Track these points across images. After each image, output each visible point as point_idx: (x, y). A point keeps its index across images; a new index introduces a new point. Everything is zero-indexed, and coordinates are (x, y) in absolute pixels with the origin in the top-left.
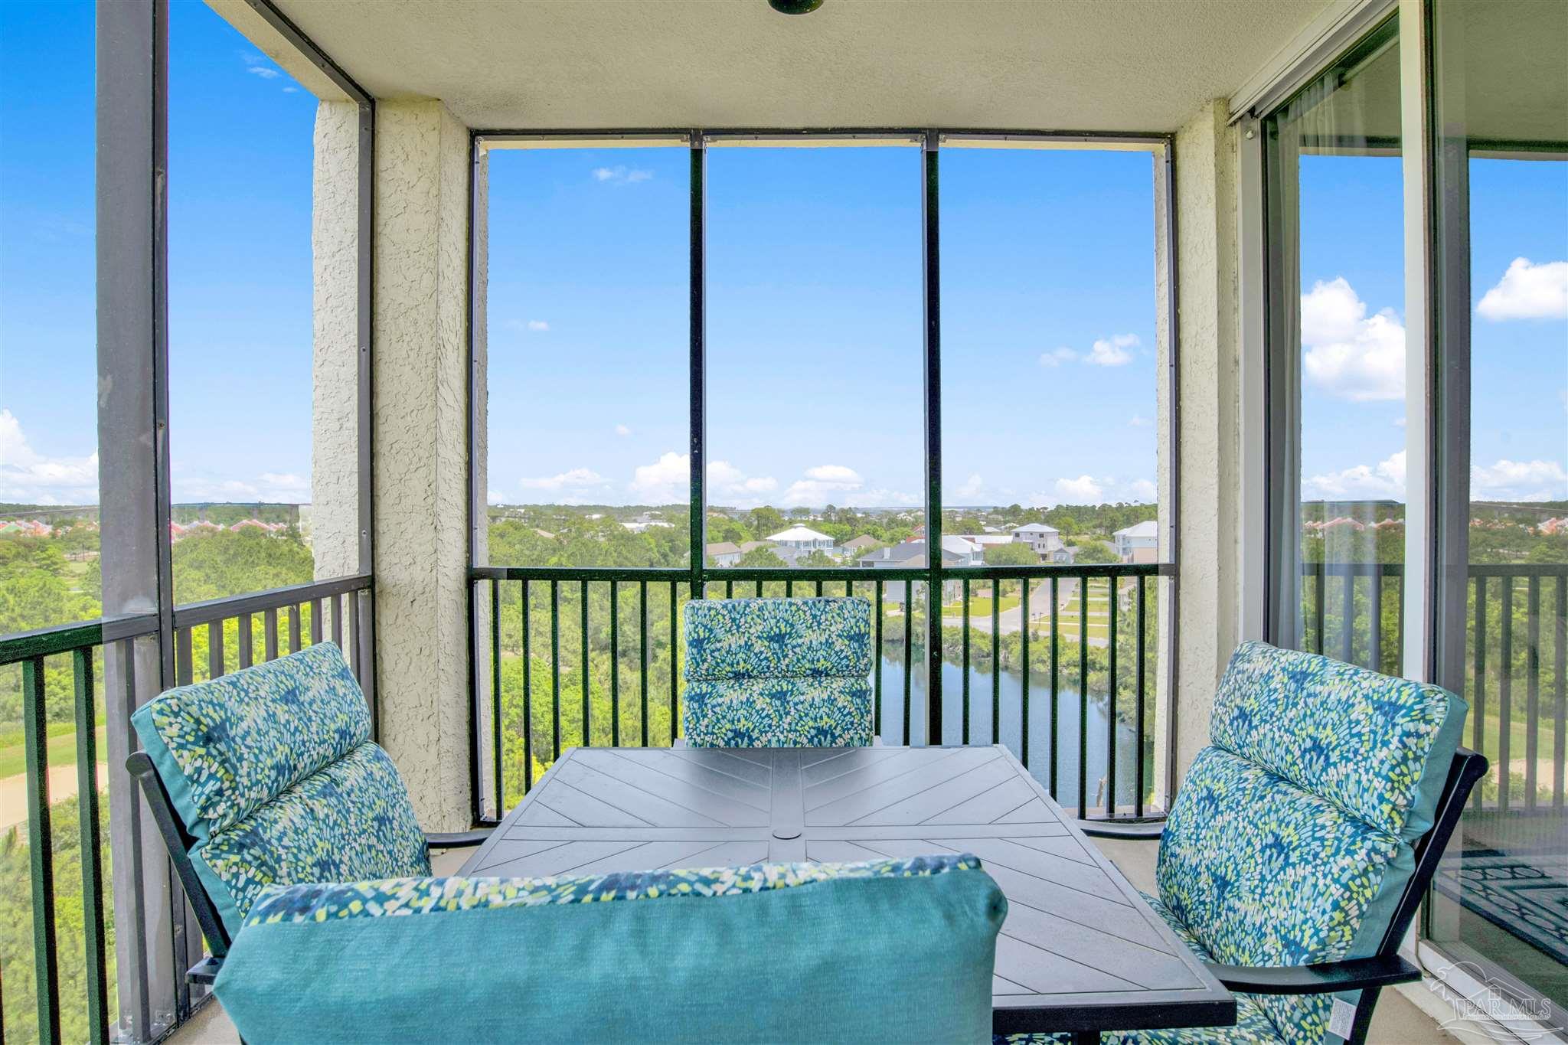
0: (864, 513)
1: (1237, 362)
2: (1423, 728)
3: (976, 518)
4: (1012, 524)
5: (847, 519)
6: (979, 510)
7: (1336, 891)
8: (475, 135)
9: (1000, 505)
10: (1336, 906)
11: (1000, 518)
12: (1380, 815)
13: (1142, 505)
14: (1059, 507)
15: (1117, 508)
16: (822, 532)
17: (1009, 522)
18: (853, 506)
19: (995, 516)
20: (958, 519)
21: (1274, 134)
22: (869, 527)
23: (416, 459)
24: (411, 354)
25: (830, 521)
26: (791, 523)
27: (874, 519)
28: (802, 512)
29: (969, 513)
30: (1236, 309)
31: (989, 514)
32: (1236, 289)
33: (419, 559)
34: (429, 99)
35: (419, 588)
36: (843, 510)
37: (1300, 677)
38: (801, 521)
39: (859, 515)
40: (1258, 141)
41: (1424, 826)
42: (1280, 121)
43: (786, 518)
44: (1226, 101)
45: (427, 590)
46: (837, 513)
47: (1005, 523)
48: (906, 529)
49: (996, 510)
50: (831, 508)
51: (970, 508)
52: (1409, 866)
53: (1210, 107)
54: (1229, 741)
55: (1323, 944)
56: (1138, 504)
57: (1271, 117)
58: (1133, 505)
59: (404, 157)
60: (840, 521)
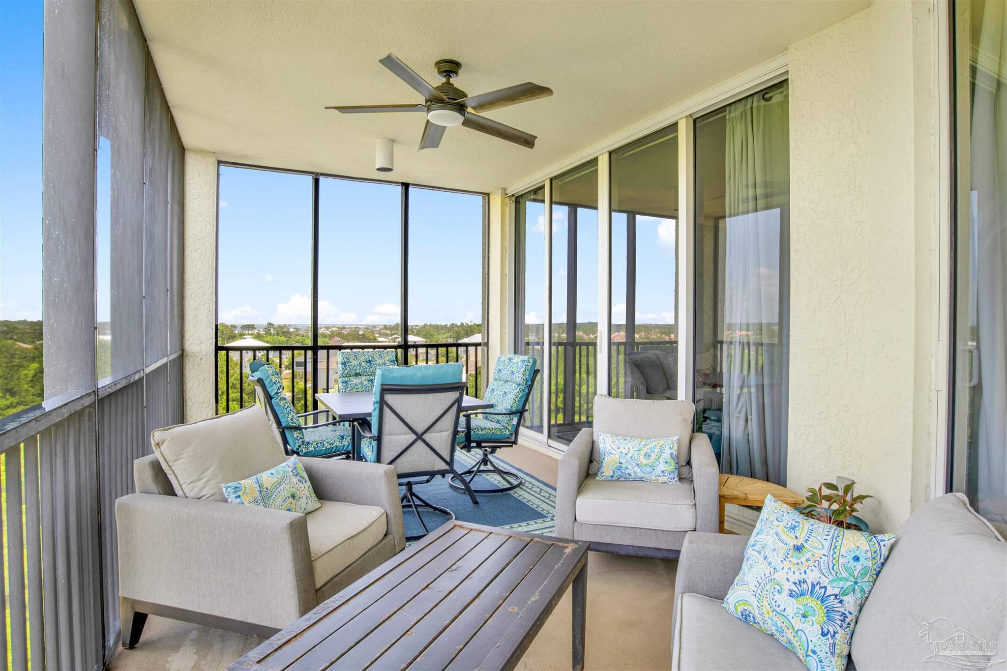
0: (295, 328)
1: (506, 275)
2: (529, 364)
3: (373, 332)
4: (396, 336)
5: (284, 332)
6: (374, 327)
7: (514, 396)
8: (220, 162)
9: (388, 324)
10: (514, 399)
11: (388, 332)
12: (521, 382)
13: (475, 324)
14: (425, 325)
15: (460, 326)
16: (264, 341)
17: (393, 334)
18: (287, 323)
19: (384, 331)
20: (361, 333)
21: (519, 202)
22: (299, 338)
23: (203, 300)
24: (201, 257)
25: (270, 334)
26: (241, 336)
27: (302, 332)
28: (251, 327)
29: (368, 329)
30: (506, 258)
31: (381, 329)
32: (506, 251)
33: (204, 342)
34: (210, 152)
35: (204, 353)
36: (280, 327)
37: (510, 359)
38: (249, 334)
39: (291, 330)
40: (514, 204)
41: (529, 383)
42: (520, 199)
43: (236, 332)
44: (505, 189)
45: (208, 354)
46: (276, 329)
47: (392, 335)
48: (325, 339)
49: (385, 327)
50: (270, 324)
51: (368, 326)
52: (527, 391)
53: (500, 190)
54: (497, 377)
55: (512, 407)
56: (472, 324)
57: (518, 197)
58: (470, 324)
59: (198, 175)
60: (278, 334)
